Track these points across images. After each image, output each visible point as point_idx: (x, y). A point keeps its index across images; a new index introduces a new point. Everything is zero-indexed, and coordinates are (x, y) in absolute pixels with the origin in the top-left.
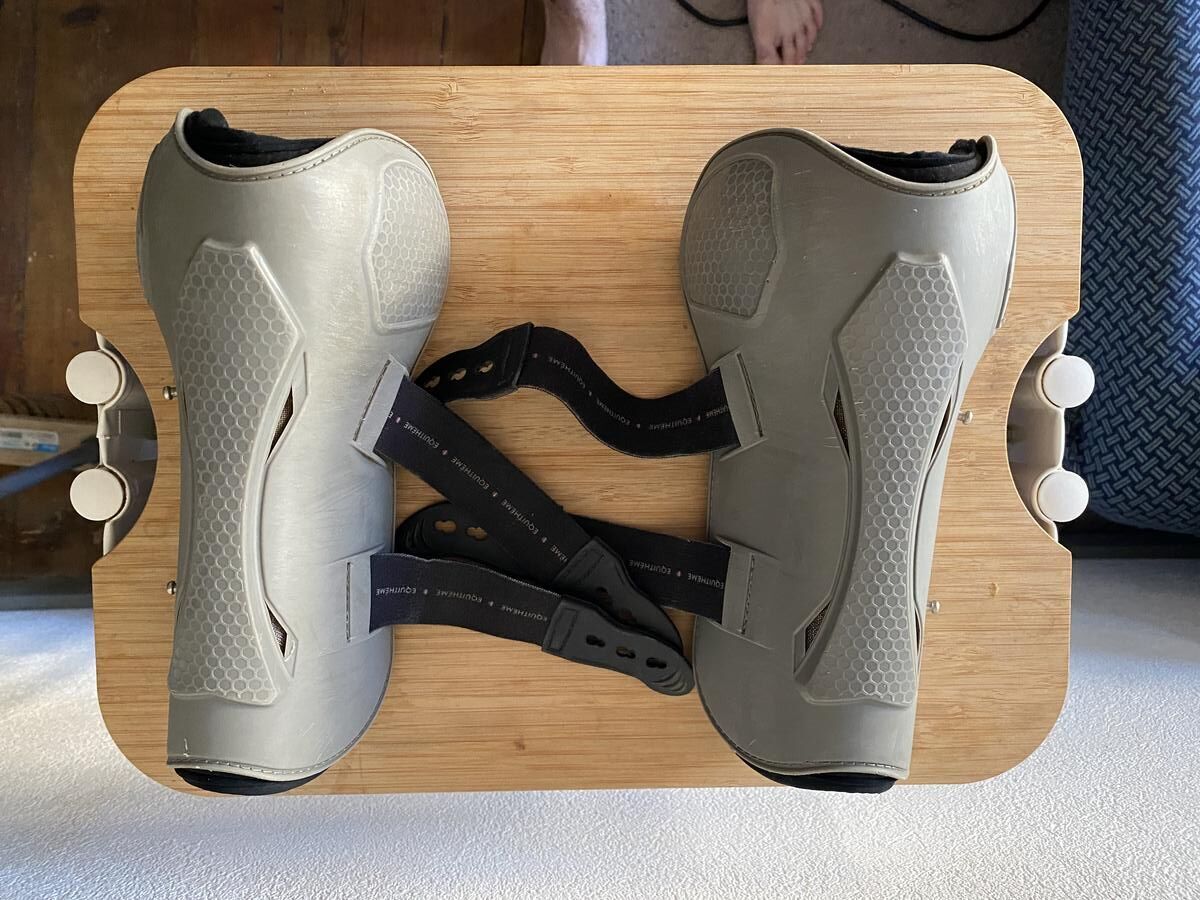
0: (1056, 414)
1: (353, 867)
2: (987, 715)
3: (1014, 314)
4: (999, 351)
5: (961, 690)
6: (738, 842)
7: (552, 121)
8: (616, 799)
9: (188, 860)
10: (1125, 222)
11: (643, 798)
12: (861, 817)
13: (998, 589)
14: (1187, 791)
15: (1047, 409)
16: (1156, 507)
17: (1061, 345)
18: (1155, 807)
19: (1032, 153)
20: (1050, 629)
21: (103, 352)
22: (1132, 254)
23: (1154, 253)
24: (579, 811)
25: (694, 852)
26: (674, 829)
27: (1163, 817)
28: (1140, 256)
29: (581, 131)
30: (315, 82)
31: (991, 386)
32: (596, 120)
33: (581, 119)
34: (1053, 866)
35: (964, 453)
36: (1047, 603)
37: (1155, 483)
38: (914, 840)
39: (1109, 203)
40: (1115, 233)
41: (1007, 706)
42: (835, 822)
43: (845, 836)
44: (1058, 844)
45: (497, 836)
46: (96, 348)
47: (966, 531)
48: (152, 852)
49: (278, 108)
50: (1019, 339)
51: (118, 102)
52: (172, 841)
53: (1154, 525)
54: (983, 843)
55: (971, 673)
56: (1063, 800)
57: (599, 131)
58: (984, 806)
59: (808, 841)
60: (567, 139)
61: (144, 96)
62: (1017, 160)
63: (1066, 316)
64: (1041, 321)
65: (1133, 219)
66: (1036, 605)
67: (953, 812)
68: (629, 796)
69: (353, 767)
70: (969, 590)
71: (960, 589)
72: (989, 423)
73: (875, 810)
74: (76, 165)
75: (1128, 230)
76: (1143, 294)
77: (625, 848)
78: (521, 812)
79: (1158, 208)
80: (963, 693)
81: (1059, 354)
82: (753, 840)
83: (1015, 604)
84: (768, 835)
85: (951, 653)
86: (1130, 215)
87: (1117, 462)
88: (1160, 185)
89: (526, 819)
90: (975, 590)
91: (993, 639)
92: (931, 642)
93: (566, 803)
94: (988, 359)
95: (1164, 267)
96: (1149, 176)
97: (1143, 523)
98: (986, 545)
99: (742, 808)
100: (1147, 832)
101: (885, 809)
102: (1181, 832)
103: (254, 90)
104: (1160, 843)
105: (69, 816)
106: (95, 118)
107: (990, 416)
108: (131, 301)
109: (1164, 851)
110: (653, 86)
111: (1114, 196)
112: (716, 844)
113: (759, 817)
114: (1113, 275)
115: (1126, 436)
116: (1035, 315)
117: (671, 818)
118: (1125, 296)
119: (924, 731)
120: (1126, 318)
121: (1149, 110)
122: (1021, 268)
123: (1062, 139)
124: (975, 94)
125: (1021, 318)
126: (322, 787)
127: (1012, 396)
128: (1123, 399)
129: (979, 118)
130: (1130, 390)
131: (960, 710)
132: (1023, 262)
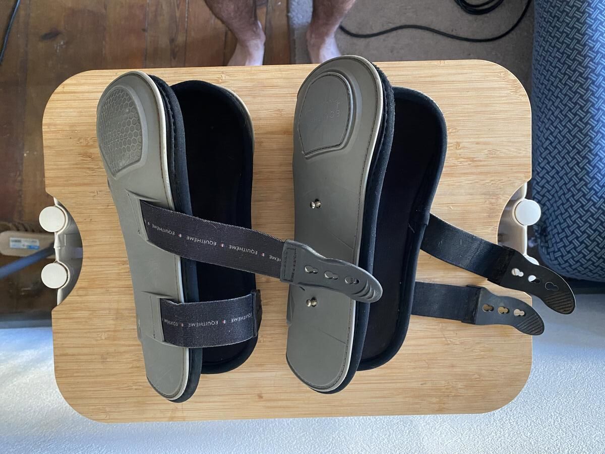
0: (522, 229)
2: (492, 379)
3: (499, 180)
4: (493, 198)
5: (478, 367)
6: (371, 443)
7: (271, 92)
10: (565, 126)
11: (324, 421)
12: (433, 430)
14: (597, 415)
15: (518, 226)
16: (585, 269)
17: (524, 194)
18: (581, 424)
19: (505, 102)
21: (57, 207)
22: (569, 142)
23: (580, 141)
24: (292, 428)
25: (349, 449)
26: (339, 437)
27: (585, 429)
28: (572, 143)
31: (489, 216)
33: (285, 91)
37: (584, 256)
38: (459, 442)
39: (557, 117)
40: (560, 132)
41: (502, 374)
42: (419, 432)
43: (424, 440)
44: (531, 443)
45: (251, 441)
46: (53, 205)
48: (82, 450)
50: (502, 193)
51: (63, 88)
52: (92, 445)
53: (585, 278)
54: (493, 443)
55: (483, 358)
56: (535, 421)
58: (495, 424)
59: (406, 443)
60: (278, 100)
61: (75, 85)
62: (498, 105)
63: (525, 181)
64: (513, 183)
65: (569, 125)
68: (318, 421)
69: (178, 408)
72: (488, 234)
73: (440, 427)
74: (44, 118)
75: (566, 130)
76: (574, 162)
77: (315, 446)
78: (264, 429)
79: (581, 119)
80: (480, 368)
81: (523, 199)
82: (379, 442)
84: (386, 439)
85: (472, 348)
86: (567, 123)
87: (565, 246)
88: (581, 108)
89: (266, 432)
91: (494, 341)
92: (463, 343)
93: (286, 424)
94: (487, 202)
95: (585, 148)
96: (576, 103)
97: (579, 277)
99: (373, 426)
100: (576, 436)
101: (445, 426)
102: (593, 436)
105: (42, 433)
106: (52, 95)
107: (489, 230)
108: (70, 182)
111: (559, 114)
113: (382, 430)
114: (559, 153)
115: (569, 233)
116: (510, 180)
117: (338, 431)
118: (566, 163)
119: (460, 387)
120: (566, 174)
121: (574, 71)
122: (502, 158)
123: (520, 95)
124: (476, 74)
125: (503, 182)
126: (164, 418)
127: (499, 220)
128: (567, 215)
129: (479, 85)
130: (570, 210)
131: (478, 377)
132: (502, 155)
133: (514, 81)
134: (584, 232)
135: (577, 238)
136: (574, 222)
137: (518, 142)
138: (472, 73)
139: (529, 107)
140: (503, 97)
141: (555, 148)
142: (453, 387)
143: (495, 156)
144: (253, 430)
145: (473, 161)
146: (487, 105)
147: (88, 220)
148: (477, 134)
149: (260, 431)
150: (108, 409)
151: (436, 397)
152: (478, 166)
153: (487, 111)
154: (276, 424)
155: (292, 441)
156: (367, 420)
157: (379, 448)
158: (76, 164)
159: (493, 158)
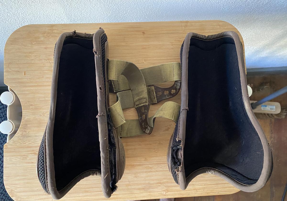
0: (10, 119)
2: (25, 42)
3: (21, 144)
4: (25, 134)
5: (33, 48)
7: (140, 186)
13: (23, 74)
15: (12, 120)
17: (9, 137)
19: (17, 185)
20: (9, 64)
25: (101, 7)
29: (133, 184)
30: (198, 193)
31: (27, 125)
33: (133, 187)
34: (8, 4)
35: (33, 108)
36: (10, 70)
41: (20, 44)
47: (32, 88)
50: (20, 137)
54: (27, 10)
55: (30, 52)
59: (72, 10)
60: (137, 182)
62: (21, 183)
63: (7, 144)
64: (13, 143)
66: (14, 70)
69: (183, 27)
70: (32, 73)
72: (27, 116)
80: (32, 47)
81: (9, 134)
83: (19, 70)
85: (35, 57)
90: (30, 74)
91: (24, 61)
92: (40, 60)
94: (28, 132)
98: (27, 85)
99: (90, 19)
107: (27, 118)
116: (15, 144)
119: (42, 38)
122: (20, 156)
123: (10, 189)
125: (19, 143)
126: (191, 23)
127: (21, 123)
131: (32, 43)
132: (19, 157)
133: (12, 196)
137: (11, 164)
140: (18, 188)
142: (46, 38)
143: (23, 156)
150: (218, 27)
151: (54, 32)
152: (33, 151)
159: (24, 155)
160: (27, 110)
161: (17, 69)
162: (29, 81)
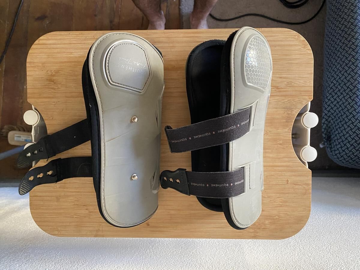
0: (307, 130)
1: (102, 260)
2: (286, 219)
3: (293, 100)
4: (289, 111)
6: (215, 256)
7: (159, 45)
8: (181, 243)
9: (56, 257)
10: (343, 75)
12: (252, 250)
13: (289, 181)
14: (353, 245)
15: (305, 128)
16: (354, 161)
17: (308, 109)
18: (342, 250)
19: (298, 53)
20: (305, 194)
21: (34, 111)
22: (345, 84)
23: (352, 84)
24: (169, 246)
25: (201, 259)
26: (196, 252)
27: (344, 253)
28: (347, 85)
29: (167, 48)
30: (92, 35)
31: (287, 121)
32: (171, 45)
33: (167, 45)
34: (308, 266)
35: (279, 141)
36: (304, 186)
37: (353, 154)
38: (267, 257)
39: (338, 69)
40: (340, 78)
41: (292, 217)
42: (244, 251)
43: (246, 256)
44: (310, 260)
45: (144, 253)
46: (32, 109)
47: (279, 164)
48: (46, 254)
49: (83, 42)
50: (295, 108)
51: (39, 41)
52: (52, 251)
53: (353, 167)
55: (281, 206)
56: (314, 247)
57: (172, 48)
58: (290, 248)
59: (235, 257)
61: (46, 40)
62: (294, 55)
63: (309, 101)
64: (302, 102)
65: (345, 74)
66: (300, 186)
67: (280, 250)
69: (100, 229)
70: (280, 181)
71: (278, 181)
72: (286, 132)
73: (257, 249)
74: (27, 59)
75: (344, 77)
76: (348, 96)
77: (181, 257)
78: (152, 246)
79: (353, 70)
80: (279, 212)
81: (308, 112)
82: (219, 256)
83: (294, 186)
84: (224, 255)
85: (275, 200)
86: (344, 73)
87: (341, 147)
88: (353, 64)
89: (154, 248)
90: (282, 181)
91: (288, 196)
92: (269, 197)
93: (166, 244)
94: (286, 113)
95: (354, 88)
96: (350, 61)
97: (350, 166)
98: (285, 168)
100: (338, 257)
102: (349, 257)
103: (76, 38)
104: (342, 260)
105: (24, 244)
106: (33, 45)
107: (286, 130)
108: (41, 96)
109: (343, 263)
110: (187, 35)
111: (339, 67)
112: (208, 257)
113: (222, 250)
114: (339, 90)
115: (344, 139)
116: (300, 100)
117: (196, 249)
118: (343, 97)
119: (267, 223)
120: (343, 103)
121: (349, 41)
122: (295, 87)
123: (307, 49)
124: (281, 36)
125: (295, 101)
126: (92, 235)
127: (293, 124)
128: (343, 128)
129: (283, 43)
130: (345, 125)
131: (278, 217)
132: (296, 85)
133: (304, 41)
134: (353, 139)
135: (349, 142)
136: (347, 133)
137: (305, 78)
138: (278, 36)
139: (312, 56)
140: (297, 50)
141: (337, 87)
142: (262, 223)
144: (146, 247)
145: (278, 88)
146: (286, 55)
147: (51, 118)
148: (280, 72)
149: (150, 247)
150: (59, 229)
151: (252, 229)
152: (280, 91)
153: (288, 59)
154: (160, 244)
155: (168, 254)
156: (214, 243)
157: (219, 259)
158: (45, 86)
159: (290, 86)
160: (285, 138)
161: (297, 187)
162: (283, 173)
